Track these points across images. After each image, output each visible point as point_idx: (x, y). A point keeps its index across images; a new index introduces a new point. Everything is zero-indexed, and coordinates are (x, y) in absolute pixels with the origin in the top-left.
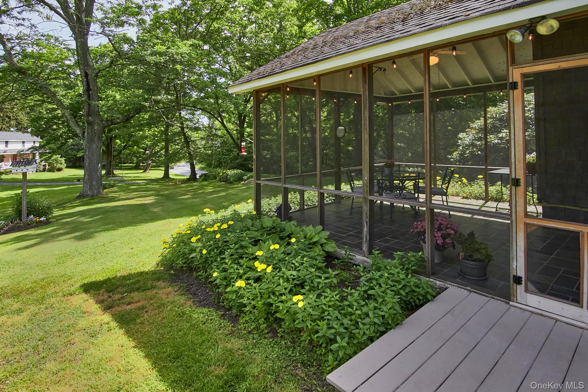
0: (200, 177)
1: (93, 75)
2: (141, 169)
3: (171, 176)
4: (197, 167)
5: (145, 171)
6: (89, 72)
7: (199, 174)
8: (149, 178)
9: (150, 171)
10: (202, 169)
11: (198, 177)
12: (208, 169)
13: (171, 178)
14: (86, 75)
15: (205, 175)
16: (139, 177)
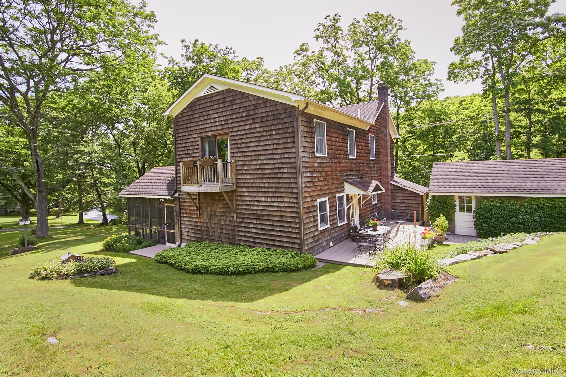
0: (111, 222)
1: (41, 161)
2: (53, 215)
3: (85, 222)
4: (107, 212)
5: (57, 217)
6: (38, 159)
7: (110, 218)
8: (65, 224)
9: (63, 217)
10: (112, 213)
11: (108, 222)
12: (117, 214)
13: (85, 223)
14: (37, 161)
15: (114, 220)
16: (55, 223)
